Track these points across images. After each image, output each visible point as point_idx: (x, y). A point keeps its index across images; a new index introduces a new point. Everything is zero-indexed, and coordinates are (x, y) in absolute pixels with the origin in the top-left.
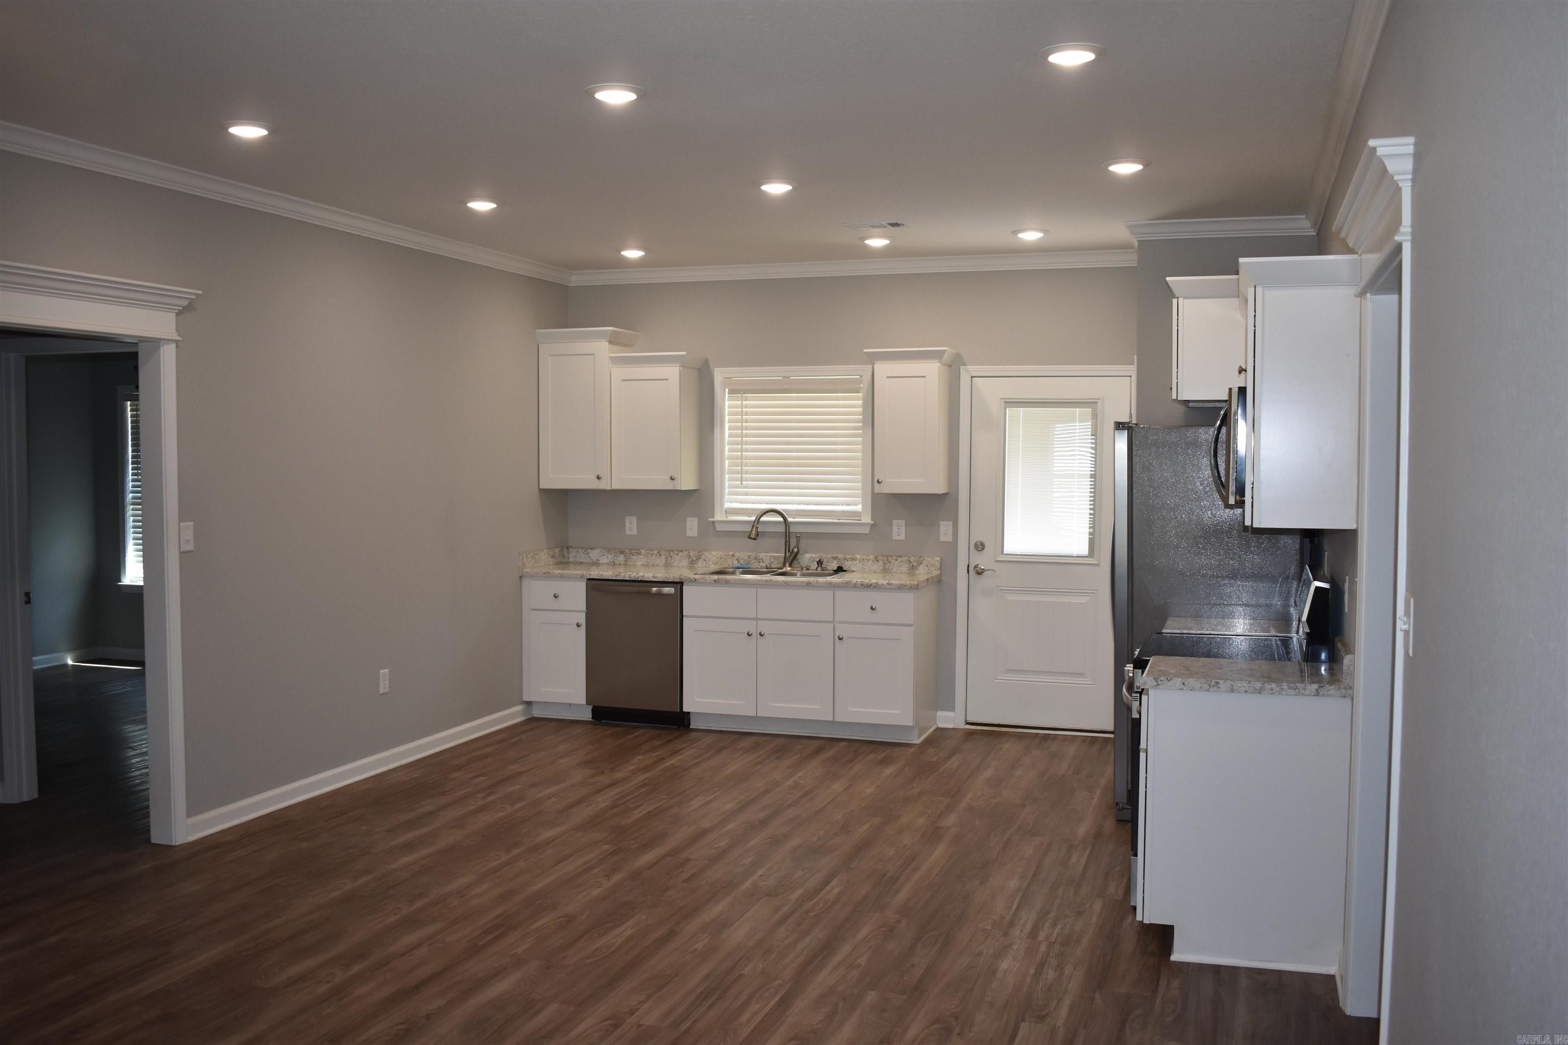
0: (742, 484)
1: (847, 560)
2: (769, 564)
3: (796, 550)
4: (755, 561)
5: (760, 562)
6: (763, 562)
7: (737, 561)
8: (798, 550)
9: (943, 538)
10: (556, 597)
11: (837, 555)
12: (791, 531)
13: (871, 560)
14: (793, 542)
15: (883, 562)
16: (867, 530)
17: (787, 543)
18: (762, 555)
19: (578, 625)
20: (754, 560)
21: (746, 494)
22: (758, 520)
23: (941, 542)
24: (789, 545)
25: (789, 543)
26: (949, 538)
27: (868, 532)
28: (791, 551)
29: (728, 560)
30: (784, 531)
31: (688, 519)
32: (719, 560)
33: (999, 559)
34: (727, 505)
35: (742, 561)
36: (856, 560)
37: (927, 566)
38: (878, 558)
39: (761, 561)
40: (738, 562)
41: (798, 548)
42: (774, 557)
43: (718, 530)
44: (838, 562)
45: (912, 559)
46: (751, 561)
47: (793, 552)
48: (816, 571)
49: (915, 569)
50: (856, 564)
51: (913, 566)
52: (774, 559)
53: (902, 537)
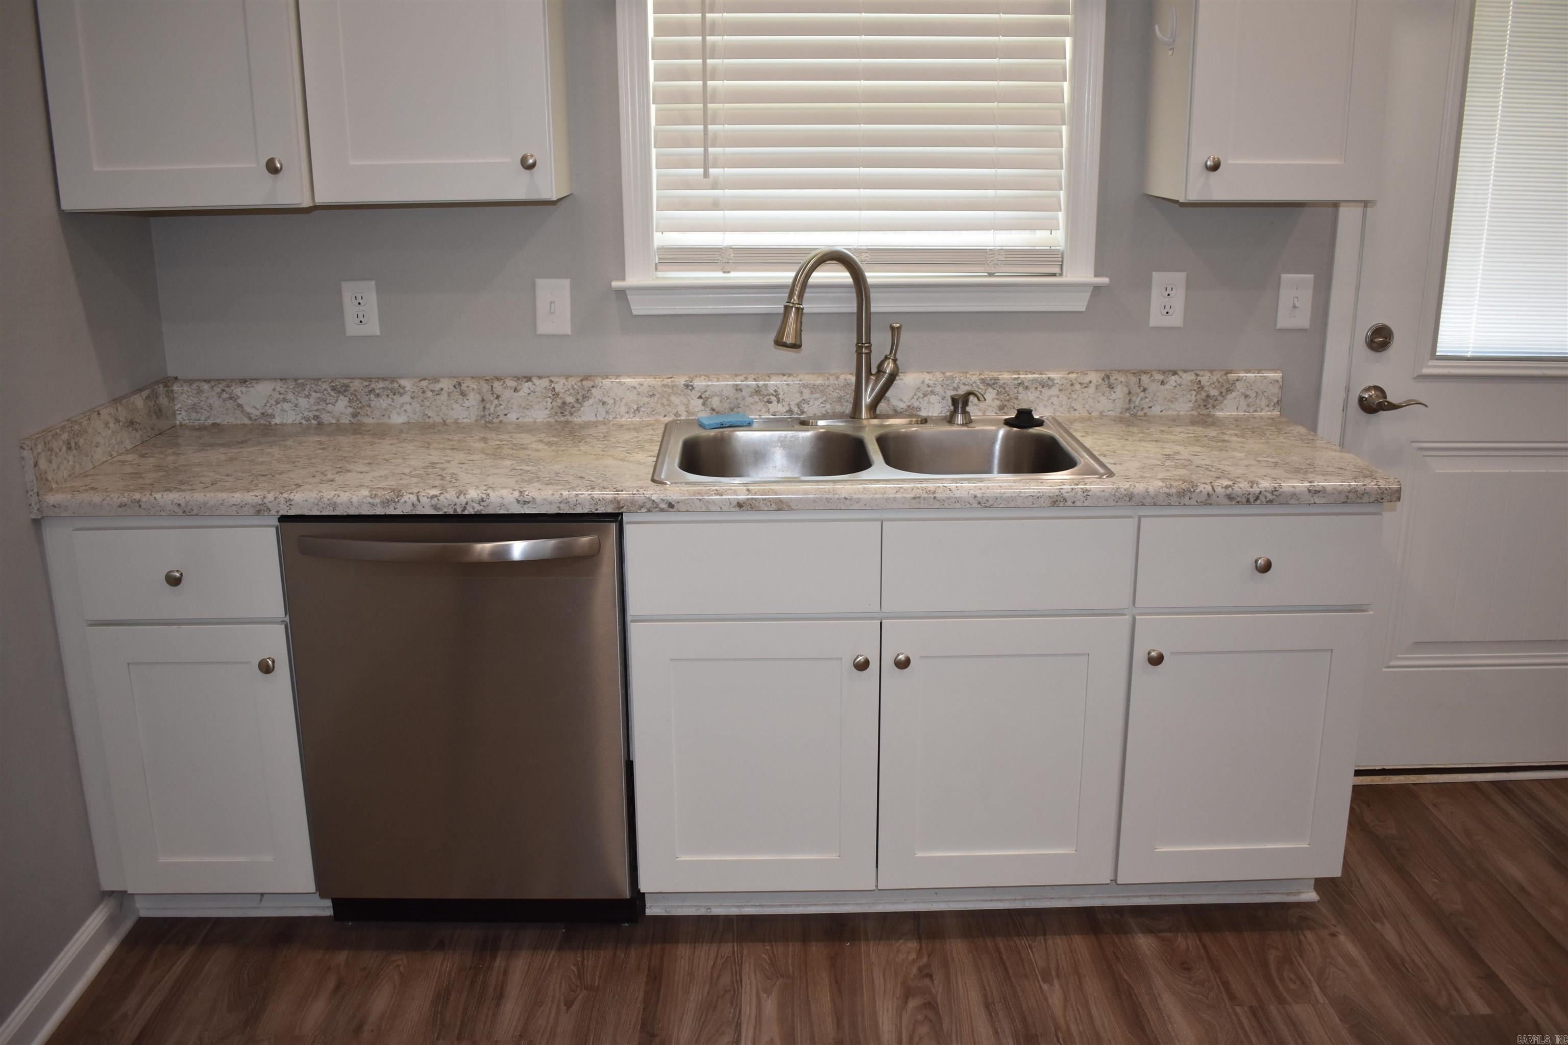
0: (706, 174)
1: (1026, 388)
2: (798, 405)
3: (889, 367)
4: (756, 398)
5: (770, 402)
6: (778, 402)
7: (701, 401)
8: (896, 367)
9: (1284, 320)
10: (174, 581)
11: (995, 375)
12: (873, 310)
13: (1093, 386)
14: (880, 342)
15: (1126, 390)
16: (1079, 303)
17: (862, 347)
18: (774, 383)
19: (266, 668)
20: (751, 395)
21: (715, 205)
22: (801, 285)
23: (1281, 330)
24: (869, 355)
25: (869, 348)
26: (1302, 320)
27: (1083, 309)
28: (874, 371)
29: (675, 400)
30: (855, 310)
31: (540, 282)
32: (646, 400)
33: (1426, 371)
34: (661, 239)
35: (715, 402)
36: (1050, 387)
37: (1246, 396)
38: (1112, 380)
39: (773, 398)
40: (704, 404)
41: (895, 361)
42: (813, 389)
43: (634, 313)
44: (998, 395)
45: (1205, 379)
46: (744, 399)
47: (880, 371)
48: (947, 428)
49: (1214, 407)
50: (1051, 397)
51: (1208, 396)
52: (812, 393)
53: (1176, 319)
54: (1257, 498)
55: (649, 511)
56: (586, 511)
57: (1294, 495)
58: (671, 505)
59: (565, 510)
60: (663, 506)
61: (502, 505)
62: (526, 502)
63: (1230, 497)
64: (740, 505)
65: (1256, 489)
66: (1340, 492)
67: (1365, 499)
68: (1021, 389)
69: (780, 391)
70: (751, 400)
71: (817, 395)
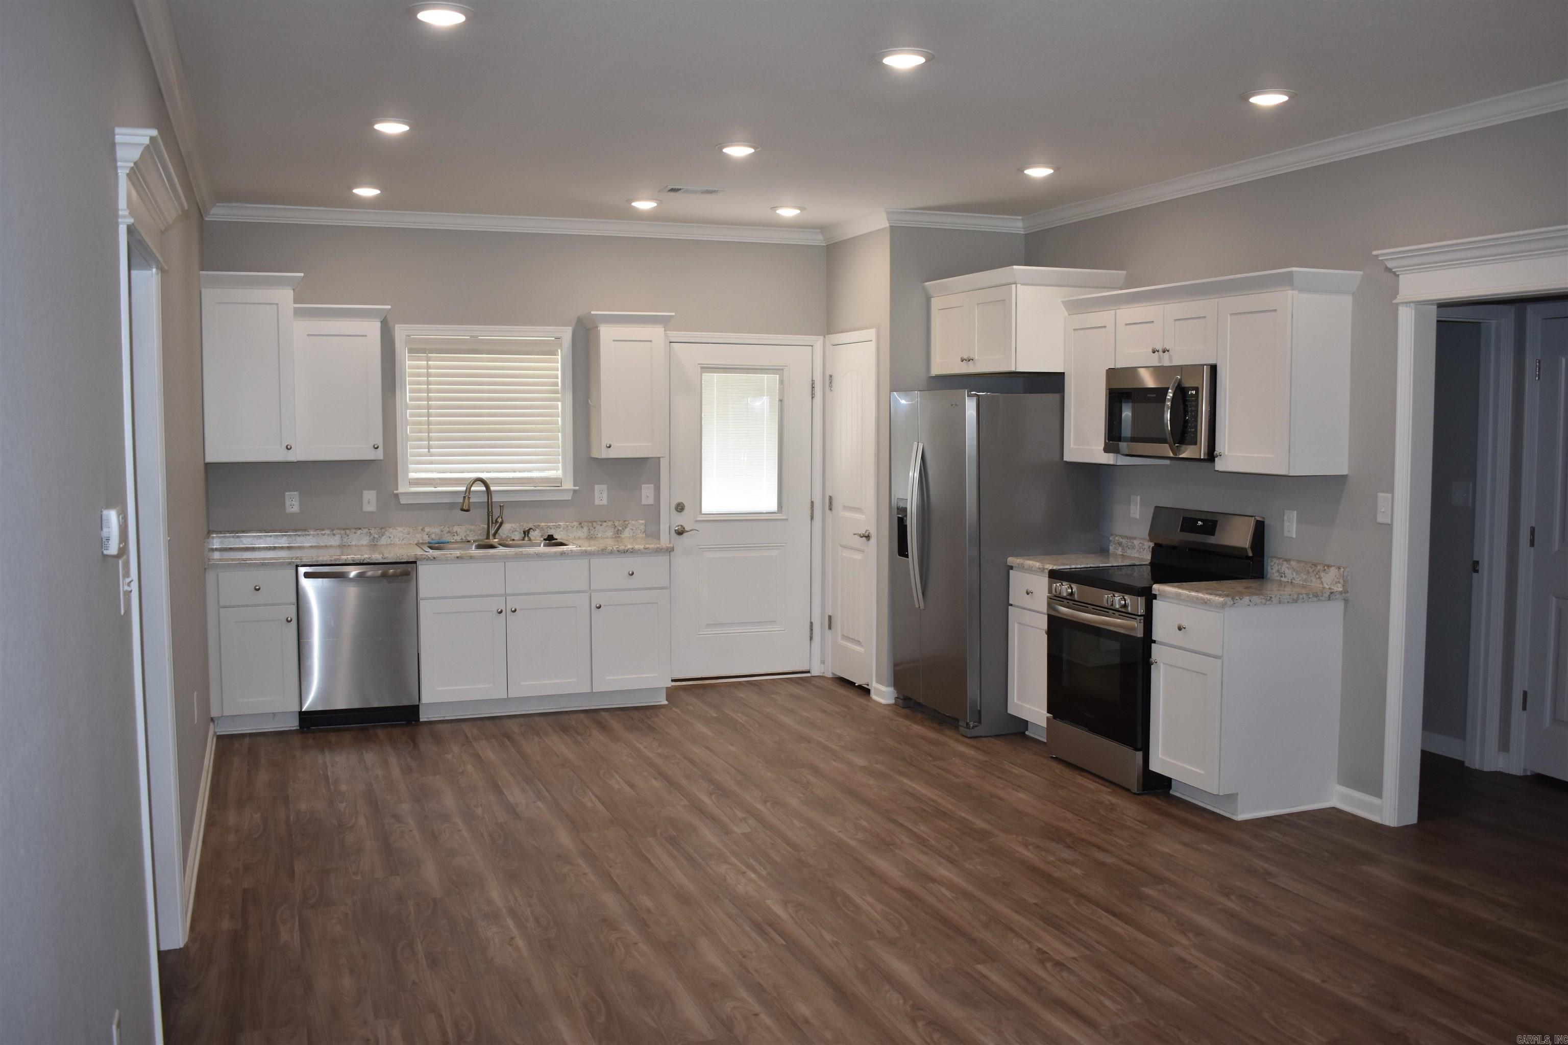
0: (429, 451)
1: (551, 528)
2: (465, 537)
3: (500, 520)
4: (449, 534)
5: (454, 536)
6: (457, 535)
7: (428, 536)
8: (502, 520)
9: (644, 501)
10: (257, 590)
11: (539, 524)
12: (493, 500)
13: (575, 527)
14: (496, 512)
15: (588, 528)
16: (568, 497)
17: (490, 513)
18: (456, 529)
19: (289, 621)
20: (447, 533)
21: (431, 463)
22: (468, 490)
23: (643, 505)
24: (492, 516)
25: (492, 513)
26: (651, 501)
27: (570, 499)
28: (494, 522)
29: (417, 535)
30: (486, 500)
31: (365, 492)
32: (406, 536)
33: (698, 519)
34: (412, 475)
35: (433, 536)
36: (559, 528)
37: (632, 530)
38: (582, 525)
39: (456, 534)
40: (429, 537)
41: (502, 518)
42: (471, 530)
43: (402, 503)
44: (540, 530)
45: (616, 524)
46: (444, 535)
47: (496, 522)
48: (523, 542)
49: (621, 534)
50: (560, 531)
51: (618, 530)
52: (470, 532)
53: (605, 501)
54: (627, 551)
55: (427, 560)
56: (405, 561)
57: (639, 550)
58: (434, 558)
59: (398, 561)
60: (432, 558)
61: (377, 559)
62: (385, 558)
63: (618, 551)
64: (458, 557)
65: (627, 548)
66: (654, 548)
67: (663, 550)
68: (549, 529)
69: (458, 531)
70: (447, 535)
71: (472, 533)
